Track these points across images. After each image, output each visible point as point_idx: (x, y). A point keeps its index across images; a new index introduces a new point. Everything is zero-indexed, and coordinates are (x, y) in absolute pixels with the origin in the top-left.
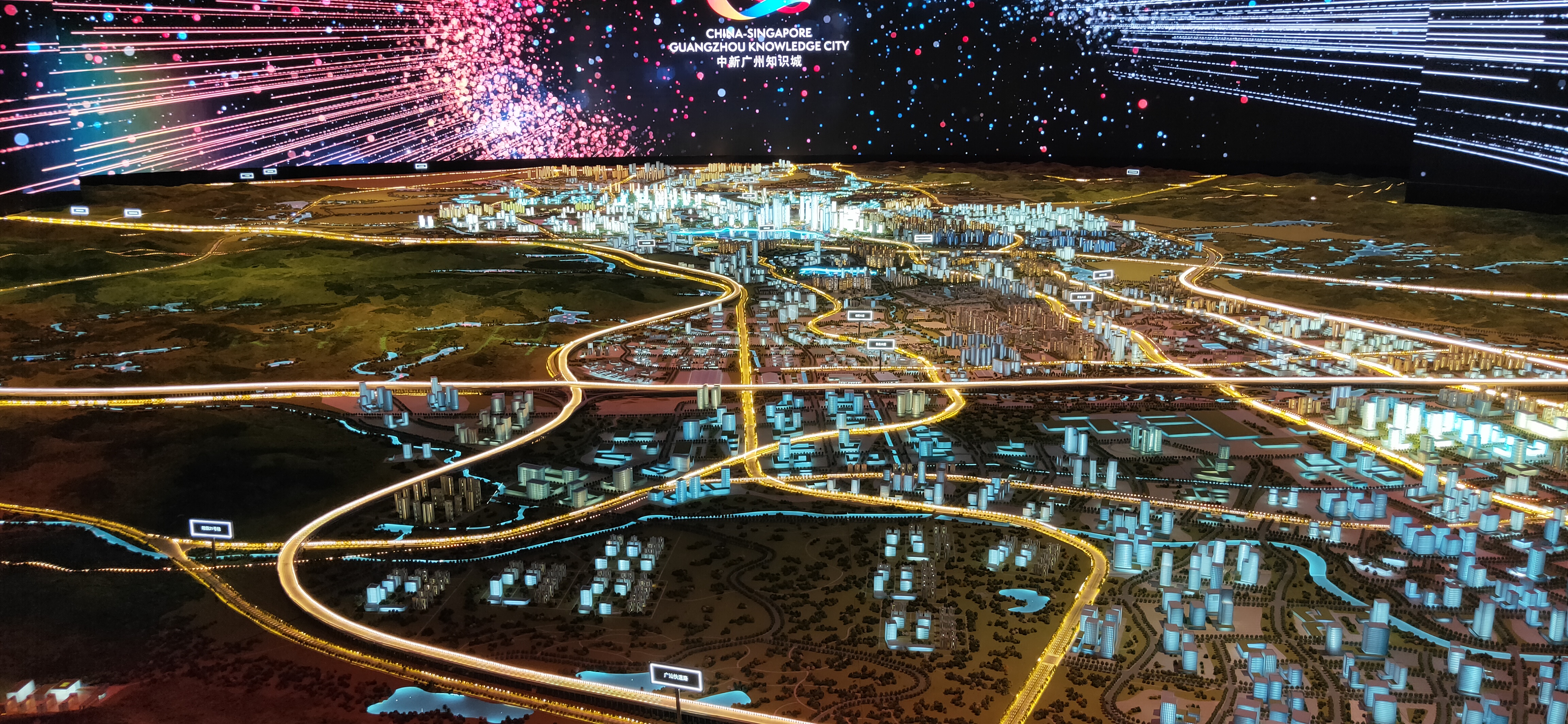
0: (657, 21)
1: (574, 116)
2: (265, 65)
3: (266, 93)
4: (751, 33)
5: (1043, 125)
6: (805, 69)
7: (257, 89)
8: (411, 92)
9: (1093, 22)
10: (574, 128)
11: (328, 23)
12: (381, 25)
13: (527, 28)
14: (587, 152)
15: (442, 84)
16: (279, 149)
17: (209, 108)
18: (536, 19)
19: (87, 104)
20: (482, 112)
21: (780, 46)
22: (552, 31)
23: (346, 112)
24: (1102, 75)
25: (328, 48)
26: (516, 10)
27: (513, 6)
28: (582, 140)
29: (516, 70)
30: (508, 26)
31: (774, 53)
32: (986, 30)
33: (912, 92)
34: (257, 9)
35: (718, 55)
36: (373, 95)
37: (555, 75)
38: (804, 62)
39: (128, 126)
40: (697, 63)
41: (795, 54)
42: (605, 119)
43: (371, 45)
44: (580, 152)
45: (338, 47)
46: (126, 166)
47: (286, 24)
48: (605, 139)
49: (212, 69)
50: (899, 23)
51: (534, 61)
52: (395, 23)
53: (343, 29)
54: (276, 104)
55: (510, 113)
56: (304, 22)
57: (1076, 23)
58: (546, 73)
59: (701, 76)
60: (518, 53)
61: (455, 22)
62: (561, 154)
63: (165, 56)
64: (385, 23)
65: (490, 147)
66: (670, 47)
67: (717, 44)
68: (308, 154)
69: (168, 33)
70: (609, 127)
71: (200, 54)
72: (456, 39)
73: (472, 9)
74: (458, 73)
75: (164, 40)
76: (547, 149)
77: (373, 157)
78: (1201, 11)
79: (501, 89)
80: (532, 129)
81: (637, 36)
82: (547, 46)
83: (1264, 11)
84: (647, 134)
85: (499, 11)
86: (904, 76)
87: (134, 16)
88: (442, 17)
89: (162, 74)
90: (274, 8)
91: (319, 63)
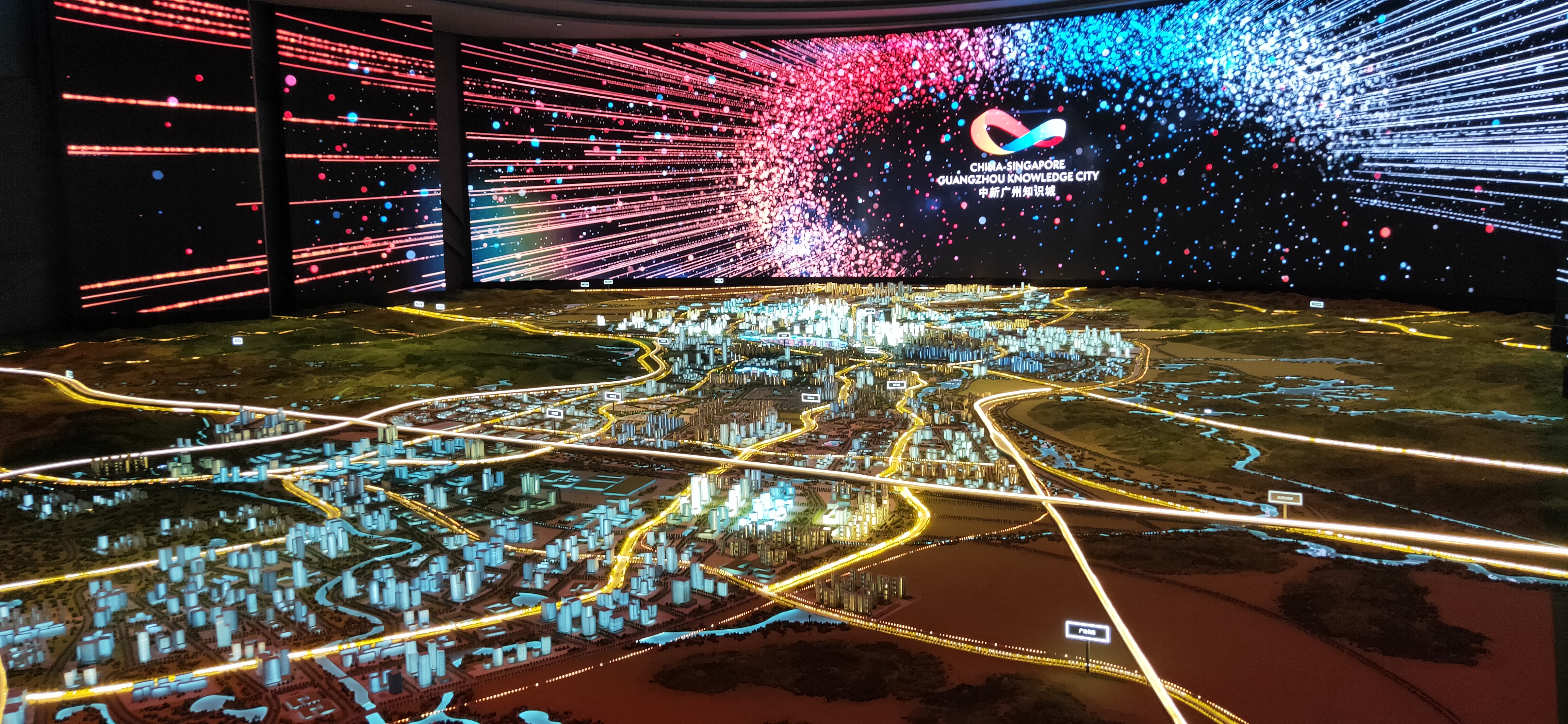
0: (928, 158)
1: (855, 241)
2: (616, 201)
3: (615, 223)
4: (1011, 166)
5: (1284, 254)
6: (1058, 198)
7: (609, 219)
8: (722, 221)
9: (1335, 147)
10: (854, 251)
11: (664, 167)
12: (704, 168)
13: (819, 167)
14: (865, 272)
15: (748, 214)
16: (621, 265)
17: (573, 234)
18: (826, 160)
19: (490, 231)
20: (779, 237)
21: (1036, 178)
22: (839, 169)
23: (673, 237)
24: (1343, 201)
25: (663, 187)
26: (811, 152)
27: (808, 149)
28: (861, 262)
29: (808, 203)
30: (804, 166)
31: (1031, 184)
32: (1229, 158)
33: (1158, 220)
34: (613, 159)
35: (980, 186)
36: (695, 223)
37: (841, 206)
38: (1058, 192)
39: (515, 246)
40: (961, 193)
41: (1050, 184)
42: (881, 244)
43: (696, 184)
44: (858, 272)
45: (670, 186)
46: (512, 275)
47: (634, 170)
48: (879, 261)
49: (578, 205)
50: (1146, 153)
51: (824, 194)
52: (714, 167)
53: (675, 172)
54: (622, 230)
55: (802, 238)
56: (647, 168)
57: (1317, 148)
58: (833, 205)
59: (964, 205)
60: (811, 188)
61: (761, 164)
62: (842, 274)
63: (546, 196)
64: (708, 166)
65: (784, 266)
66: (938, 180)
67: (979, 176)
68: (642, 269)
69: (549, 180)
70: (883, 251)
71: (571, 194)
72: (761, 177)
73: (776, 153)
74: (761, 205)
75: (546, 184)
76: (831, 269)
77: (692, 273)
78: (1444, 133)
79: (795, 218)
80: (819, 251)
81: (910, 171)
82: (835, 181)
83: (1508, 131)
84: (916, 257)
85: (797, 153)
86: (1150, 204)
87: (527, 167)
88: (752, 160)
89: (543, 209)
90: (626, 158)
91: (655, 199)
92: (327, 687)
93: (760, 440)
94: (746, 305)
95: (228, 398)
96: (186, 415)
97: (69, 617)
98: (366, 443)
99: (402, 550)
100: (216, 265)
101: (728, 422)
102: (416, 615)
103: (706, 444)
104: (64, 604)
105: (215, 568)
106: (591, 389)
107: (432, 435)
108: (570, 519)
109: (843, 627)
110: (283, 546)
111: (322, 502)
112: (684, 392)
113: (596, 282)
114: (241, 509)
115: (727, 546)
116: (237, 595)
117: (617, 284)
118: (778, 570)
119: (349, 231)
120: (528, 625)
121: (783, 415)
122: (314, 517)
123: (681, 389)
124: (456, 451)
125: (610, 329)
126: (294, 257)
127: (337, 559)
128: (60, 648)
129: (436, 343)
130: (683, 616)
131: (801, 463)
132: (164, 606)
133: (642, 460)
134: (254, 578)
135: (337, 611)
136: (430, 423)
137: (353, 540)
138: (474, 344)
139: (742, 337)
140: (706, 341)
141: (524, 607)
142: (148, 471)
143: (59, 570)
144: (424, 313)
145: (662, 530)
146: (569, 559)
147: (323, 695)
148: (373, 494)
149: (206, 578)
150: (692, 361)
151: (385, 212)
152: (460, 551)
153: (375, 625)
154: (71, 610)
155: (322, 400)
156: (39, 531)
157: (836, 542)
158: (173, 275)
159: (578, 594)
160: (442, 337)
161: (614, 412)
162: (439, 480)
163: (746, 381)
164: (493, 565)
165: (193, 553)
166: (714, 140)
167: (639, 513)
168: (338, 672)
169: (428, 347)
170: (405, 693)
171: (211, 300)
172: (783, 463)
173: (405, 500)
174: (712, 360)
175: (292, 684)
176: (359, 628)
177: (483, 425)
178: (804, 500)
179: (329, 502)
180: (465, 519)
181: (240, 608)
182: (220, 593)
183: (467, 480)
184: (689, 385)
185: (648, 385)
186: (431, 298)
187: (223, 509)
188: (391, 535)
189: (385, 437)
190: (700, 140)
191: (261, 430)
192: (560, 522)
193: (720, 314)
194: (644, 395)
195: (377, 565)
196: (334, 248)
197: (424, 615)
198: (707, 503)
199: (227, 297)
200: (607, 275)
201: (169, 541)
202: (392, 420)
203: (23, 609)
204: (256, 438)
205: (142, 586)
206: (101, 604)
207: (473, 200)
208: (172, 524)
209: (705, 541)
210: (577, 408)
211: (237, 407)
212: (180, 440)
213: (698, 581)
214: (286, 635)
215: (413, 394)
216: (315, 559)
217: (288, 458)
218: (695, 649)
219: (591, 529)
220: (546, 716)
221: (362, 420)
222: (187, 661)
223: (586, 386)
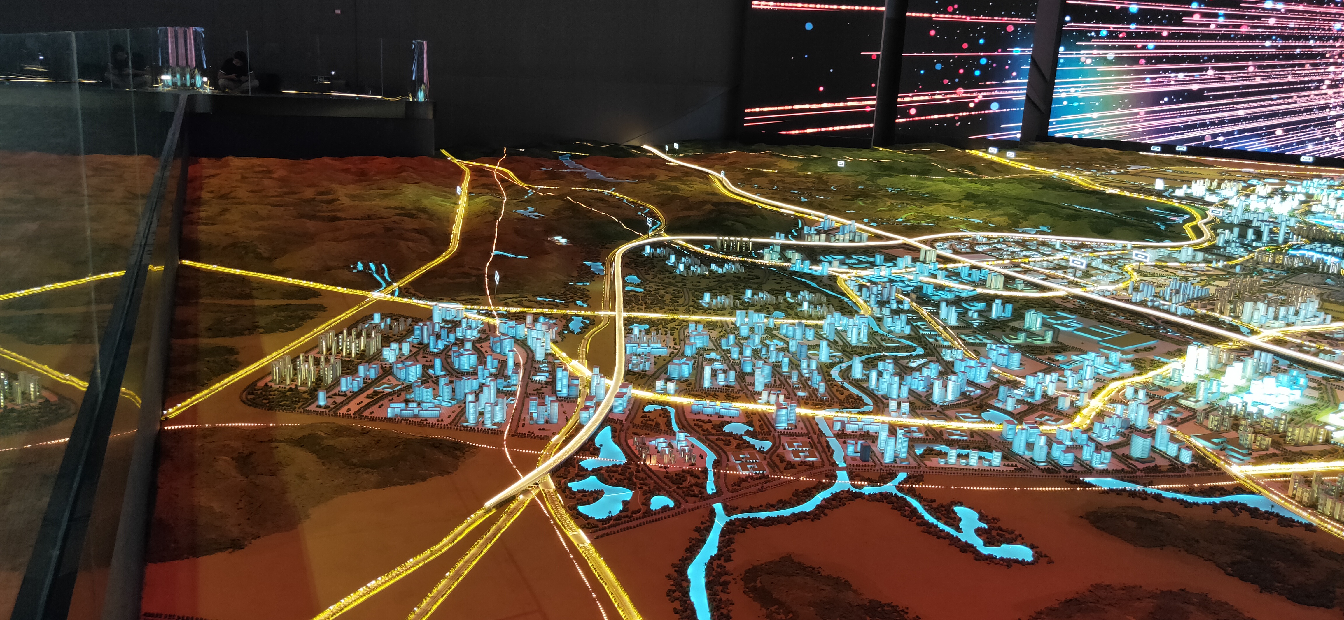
2: (1206, 69)
3: (1201, 91)
7: (1195, 87)
8: (1327, 97)
11: (1269, 38)
12: (1316, 40)
16: (1198, 133)
17: (1155, 99)
19: (1073, 90)
23: (1263, 109)
25: (1262, 57)
34: (1213, 27)
36: (1292, 97)
39: (1093, 106)
43: (1301, 56)
46: (1086, 133)
47: (1234, 39)
49: (1165, 71)
52: (1329, 38)
53: (1280, 43)
54: (1207, 98)
56: (1248, 37)
63: (1134, 60)
64: (1320, 38)
68: (1221, 139)
69: (1140, 45)
71: (1159, 60)
75: (1137, 49)
77: (1277, 148)
87: (1121, 32)
89: (1128, 73)
90: (1227, 26)
91: (1251, 69)
92: (816, 441)
93: (1288, 325)
94: (1331, 187)
95: (821, 207)
96: (789, 215)
97: (672, 345)
98: (908, 259)
99: (908, 351)
100: (839, 102)
101: (1255, 301)
102: (899, 405)
103: (1226, 318)
104: (672, 334)
105: (770, 332)
106: (1124, 246)
107: (964, 263)
108: (1059, 358)
109: (1309, 527)
110: (821, 327)
111: (860, 301)
112: (1221, 264)
113: (1168, 148)
114: (802, 293)
115: (1207, 417)
116: (777, 356)
117: (1191, 151)
118: (1255, 454)
119: (946, 81)
120: (987, 438)
121: (1327, 305)
122: (848, 310)
123: (1218, 261)
124: (980, 280)
125: (1166, 194)
126: (899, 100)
127: (857, 347)
128: (661, 363)
129: (995, 186)
130: (1135, 470)
131: (1327, 357)
132: (729, 351)
133: (1150, 320)
134: (793, 346)
135: (842, 386)
136: (967, 253)
137: (872, 335)
138: (1029, 191)
139: (1311, 219)
140: (1266, 218)
141: (990, 422)
142: (751, 253)
143: (675, 311)
144: (996, 159)
145: (1143, 388)
146: (1045, 392)
147: (812, 446)
148: (900, 302)
149: (762, 339)
150: (1242, 235)
151: (979, 67)
152: (952, 364)
153: (867, 404)
154: (675, 339)
155: (888, 219)
156: (674, 281)
157: (1336, 444)
158: (807, 106)
159: (1041, 424)
160: (1003, 181)
161: (1139, 272)
162: (957, 302)
163: (1297, 264)
164: (977, 381)
165: (759, 319)
166: (1334, 11)
167: (1127, 368)
168: (828, 432)
169: (987, 188)
170: (871, 463)
171: (830, 129)
172: (1307, 352)
173: (924, 311)
174: (1265, 237)
175: (794, 431)
176: (854, 403)
177: (1011, 263)
178: (1316, 394)
179: (866, 302)
180: (967, 338)
181: (776, 367)
182: (768, 351)
183: (981, 306)
184: (1230, 258)
185: (1183, 251)
186: (1004, 146)
187: (789, 290)
188: (903, 337)
189: (925, 258)
190: (1318, 10)
191: (835, 236)
192: (1049, 359)
193: (1294, 193)
194: (1176, 260)
195: (883, 358)
196: (932, 95)
197: (905, 407)
198: (1203, 373)
199: (842, 128)
200: (1181, 142)
201: (747, 306)
202: (936, 245)
203: (648, 332)
204: (830, 241)
205: (722, 334)
206: (692, 340)
207: (1062, 61)
208: (753, 294)
209: (1186, 408)
210: (1104, 261)
211: (823, 214)
212: (777, 234)
213: (1162, 442)
214: (801, 394)
215: (961, 226)
216: (841, 343)
217: (847, 261)
218: (1137, 502)
219: (1075, 371)
220: (976, 515)
221: (913, 241)
222: (732, 394)
223: (1120, 243)
